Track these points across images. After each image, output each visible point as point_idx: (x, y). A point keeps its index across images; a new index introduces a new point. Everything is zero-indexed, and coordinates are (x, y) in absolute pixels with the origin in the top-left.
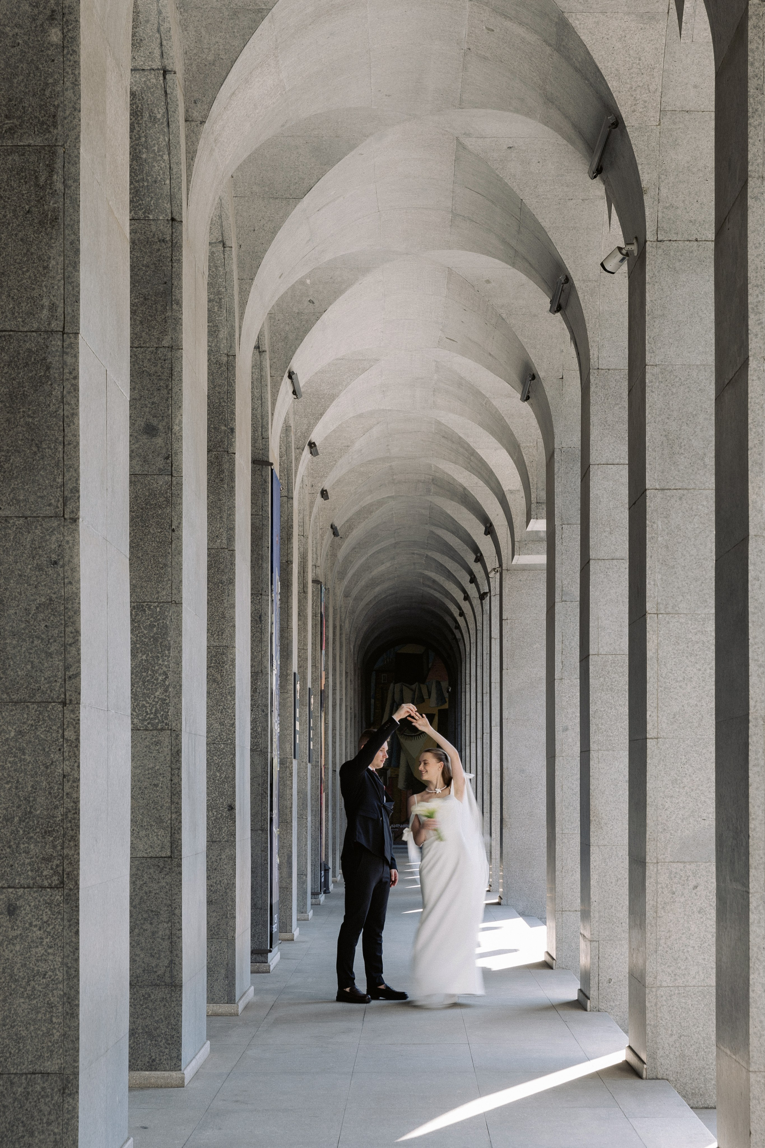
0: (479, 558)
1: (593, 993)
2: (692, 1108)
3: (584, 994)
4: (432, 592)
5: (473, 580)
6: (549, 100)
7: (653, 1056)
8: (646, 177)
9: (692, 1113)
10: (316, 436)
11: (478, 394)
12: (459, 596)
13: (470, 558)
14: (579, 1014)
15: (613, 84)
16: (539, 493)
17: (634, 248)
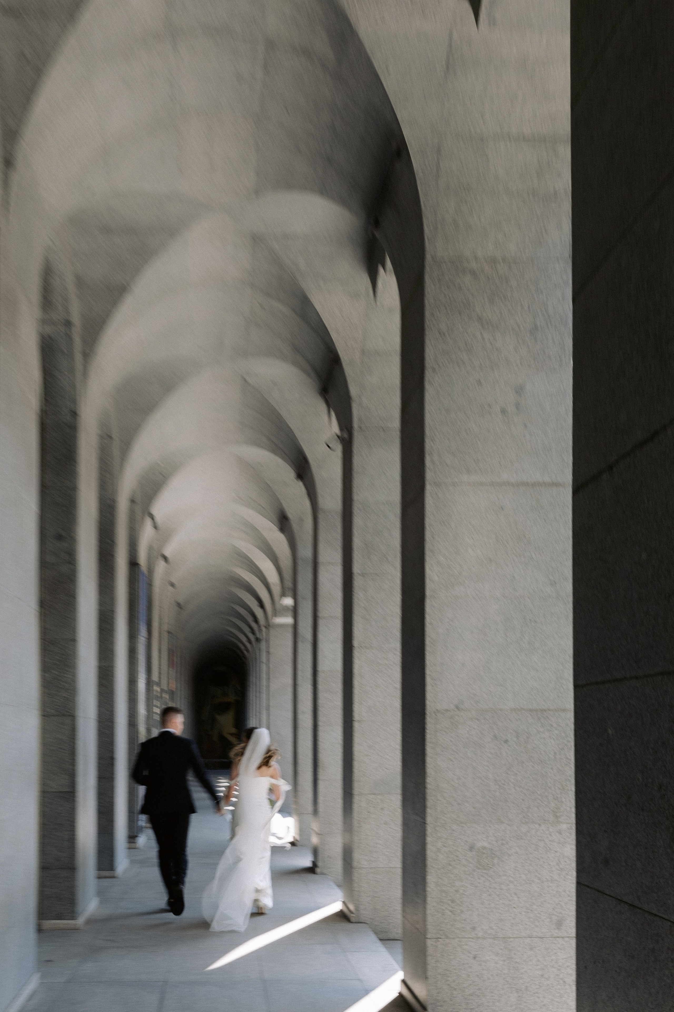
0: (256, 620)
1: (320, 864)
2: (381, 940)
3: (315, 864)
4: (230, 638)
5: (253, 632)
6: (296, 349)
7: (357, 909)
8: (353, 390)
9: (379, 941)
10: (167, 553)
11: (254, 529)
12: (244, 639)
13: (250, 619)
14: (311, 876)
15: (334, 336)
16: (289, 583)
17: (346, 436)
